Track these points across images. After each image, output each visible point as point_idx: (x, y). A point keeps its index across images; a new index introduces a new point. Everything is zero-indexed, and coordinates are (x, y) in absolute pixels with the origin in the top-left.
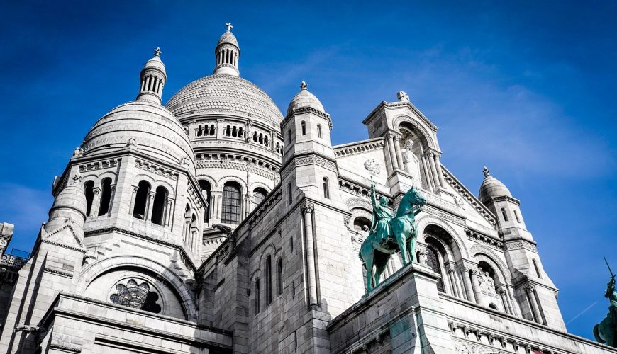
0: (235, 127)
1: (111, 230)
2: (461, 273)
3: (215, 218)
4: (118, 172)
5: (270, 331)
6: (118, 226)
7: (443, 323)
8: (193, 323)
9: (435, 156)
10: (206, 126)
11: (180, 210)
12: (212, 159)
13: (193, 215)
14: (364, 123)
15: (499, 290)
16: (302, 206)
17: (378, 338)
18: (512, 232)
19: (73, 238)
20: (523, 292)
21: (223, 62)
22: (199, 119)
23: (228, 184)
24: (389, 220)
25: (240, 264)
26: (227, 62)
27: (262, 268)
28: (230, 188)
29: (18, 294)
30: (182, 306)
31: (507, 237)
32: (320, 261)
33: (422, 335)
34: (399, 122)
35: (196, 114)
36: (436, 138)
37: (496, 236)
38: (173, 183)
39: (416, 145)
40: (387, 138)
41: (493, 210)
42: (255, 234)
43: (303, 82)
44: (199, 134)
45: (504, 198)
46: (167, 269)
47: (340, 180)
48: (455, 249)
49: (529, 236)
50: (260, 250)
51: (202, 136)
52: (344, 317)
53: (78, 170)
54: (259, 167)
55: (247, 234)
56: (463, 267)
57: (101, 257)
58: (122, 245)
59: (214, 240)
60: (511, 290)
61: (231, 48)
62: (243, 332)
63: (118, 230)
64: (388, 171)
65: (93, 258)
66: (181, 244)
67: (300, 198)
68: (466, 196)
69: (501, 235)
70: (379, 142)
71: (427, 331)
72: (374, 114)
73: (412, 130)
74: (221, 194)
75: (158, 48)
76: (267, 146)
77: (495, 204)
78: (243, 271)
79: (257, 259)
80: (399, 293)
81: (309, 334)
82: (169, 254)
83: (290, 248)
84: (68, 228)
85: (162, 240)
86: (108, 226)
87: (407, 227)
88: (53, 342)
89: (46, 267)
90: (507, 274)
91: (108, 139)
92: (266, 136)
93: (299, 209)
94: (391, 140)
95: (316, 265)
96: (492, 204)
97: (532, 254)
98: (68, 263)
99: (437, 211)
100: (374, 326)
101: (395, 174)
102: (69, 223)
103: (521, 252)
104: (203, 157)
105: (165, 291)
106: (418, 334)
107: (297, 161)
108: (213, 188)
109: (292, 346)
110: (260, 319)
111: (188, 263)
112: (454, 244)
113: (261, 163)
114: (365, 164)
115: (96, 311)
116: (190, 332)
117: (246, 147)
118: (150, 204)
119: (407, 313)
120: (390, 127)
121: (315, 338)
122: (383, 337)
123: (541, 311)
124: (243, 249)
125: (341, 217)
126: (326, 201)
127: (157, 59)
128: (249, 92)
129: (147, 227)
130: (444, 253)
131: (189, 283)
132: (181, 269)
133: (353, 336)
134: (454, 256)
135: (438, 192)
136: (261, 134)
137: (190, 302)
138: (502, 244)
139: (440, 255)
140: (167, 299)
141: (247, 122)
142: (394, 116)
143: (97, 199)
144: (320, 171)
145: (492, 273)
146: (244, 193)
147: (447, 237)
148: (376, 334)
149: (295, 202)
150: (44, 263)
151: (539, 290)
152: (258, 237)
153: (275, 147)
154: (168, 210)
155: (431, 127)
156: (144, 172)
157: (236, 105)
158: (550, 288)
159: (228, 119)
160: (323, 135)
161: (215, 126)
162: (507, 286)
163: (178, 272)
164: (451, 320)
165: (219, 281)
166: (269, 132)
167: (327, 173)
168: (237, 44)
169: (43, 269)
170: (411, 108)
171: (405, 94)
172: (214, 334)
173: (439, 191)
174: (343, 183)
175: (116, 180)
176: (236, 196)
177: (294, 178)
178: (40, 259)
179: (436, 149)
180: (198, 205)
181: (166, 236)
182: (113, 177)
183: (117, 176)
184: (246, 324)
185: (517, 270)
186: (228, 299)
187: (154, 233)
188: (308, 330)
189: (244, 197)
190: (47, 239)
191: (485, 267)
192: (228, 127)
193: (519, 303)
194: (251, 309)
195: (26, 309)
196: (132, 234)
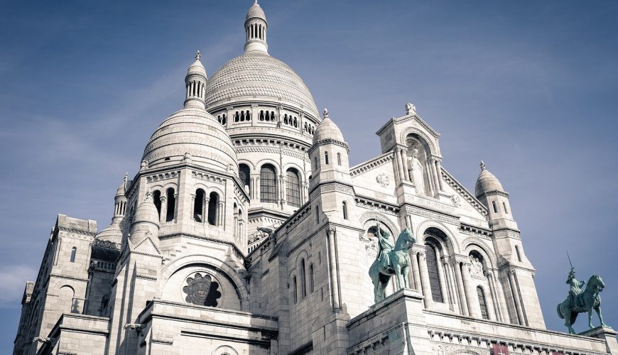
0: (267, 112)
1: (179, 235)
2: (453, 265)
3: (255, 198)
4: (179, 182)
5: (306, 319)
6: (184, 231)
7: (424, 333)
8: (248, 313)
9: (436, 162)
10: (242, 112)
11: (230, 211)
12: (249, 144)
13: (240, 210)
14: (378, 134)
15: (486, 273)
16: (327, 229)
17: (381, 341)
18: (500, 224)
19: (152, 247)
20: (505, 274)
21: (252, 37)
22: (236, 105)
23: (264, 166)
24: (390, 250)
25: (281, 263)
26: (256, 36)
27: (298, 268)
28: (266, 170)
29: (119, 296)
30: (237, 291)
31: (495, 227)
32: (341, 273)
33: (409, 344)
34: (407, 134)
35: (233, 101)
36: (438, 145)
37: (487, 227)
38: (222, 187)
39: (421, 152)
40: (396, 151)
41: (486, 203)
42: (291, 237)
43: (326, 110)
44: (237, 120)
45: (495, 192)
46: (224, 263)
47: (357, 198)
48: (449, 245)
49: (514, 226)
50: (296, 252)
51: (240, 122)
52: (358, 320)
53: (146, 181)
54: (290, 148)
55: (285, 236)
56: (455, 261)
57: (174, 258)
58: (188, 246)
59: (255, 219)
60: (496, 273)
61: (259, 22)
62: (286, 317)
63: (184, 234)
64: (396, 181)
65: (168, 259)
66: (231, 240)
67: (325, 221)
68: (463, 193)
69: (491, 226)
70: (388, 156)
71: (413, 340)
72: (385, 128)
73: (418, 138)
74: (259, 176)
75: (198, 51)
76: (296, 127)
77: (488, 198)
78: (283, 269)
79: (294, 259)
80: (394, 309)
81: (334, 331)
82: (224, 250)
83: (318, 261)
84: (148, 240)
85: (218, 239)
86: (176, 231)
87: (402, 260)
88: (154, 338)
89: (137, 274)
90: (494, 259)
91: (167, 151)
92: (295, 118)
93: (324, 230)
94: (399, 153)
95: (338, 276)
96: (485, 197)
97: (515, 241)
98: (152, 268)
99: (435, 214)
100: (378, 331)
101: (401, 185)
102: (149, 235)
103: (506, 240)
104: (241, 142)
105: (223, 281)
106: (406, 343)
107: (322, 188)
108: (252, 171)
109: (322, 337)
110: (298, 309)
111: (239, 254)
112: (448, 241)
113: (291, 145)
114: (377, 178)
115: (179, 311)
116: (247, 321)
117: (278, 132)
118: (206, 208)
119: (399, 326)
120: (398, 142)
121: (338, 334)
122: (384, 340)
123: (519, 290)
124: (283, 250)
125: (357, 234)
126: (346, 222)
127: (198, 63)
128: (278, 75)
129: (205, 229)
130: (440, 249)
131: (241, 272)
132: (233, 261)
133: (364, 335)
134: (448, 250)
135: (437, 196)
136: (291, 116)
137: (243, 288)
138: (491, 233)
139: (437, 250)
140: (225, 287)
141: (278, 106)
142: (401, 131)
143: (164, 205)
144: (340, 196)
145: (481, 259)
146: (279, 174)
147: (443, 236)
148: (380, 337)
149: (321, 224)
150: (135, 270)
151: (518, 272)
152: (294, 241)
153: (303, 127)
154: (220, 212)
155: (434, 134)
156: (199, 181)
157: (268, 89)
158: (529, 270)
159: (261, 104)
160: (342, 163)
161: (250, 112)
162: (493, 270)
163: (231, 264)
164: (430, 329)
165: (264, 270)
166: (298, 113)
167: (345, 197)
168: (264, 18)
169: (135, 276)
170: (417, 119)
171: (412, 105)
172: (264, 320)
173: (438, 194)
174: (359, 200)
175: (178, 190)
176: (272, 177)
177: (320, 203)
178: (131, 267)
179: (437, 155)
180: (243, 201)
181: (220, 235)
182: (175, 187)
183: (178, 186)
184: (288, 311)
185: (501, 256)
186: (273, 290)
187: (212, 234)
188: (333, 328)
189: (279, 178)
190: (134, 251)
191: (475, 254)
192: (262, 112)
193: (502, 283)
194: (291, 299)
195: (126, 307)
196: (195, 237)
